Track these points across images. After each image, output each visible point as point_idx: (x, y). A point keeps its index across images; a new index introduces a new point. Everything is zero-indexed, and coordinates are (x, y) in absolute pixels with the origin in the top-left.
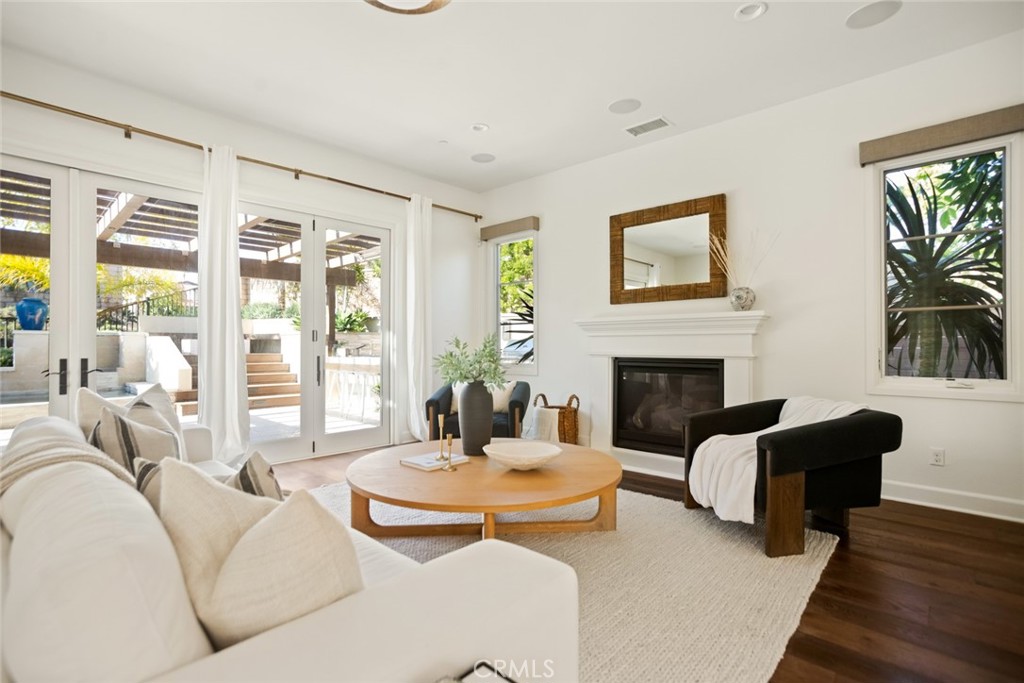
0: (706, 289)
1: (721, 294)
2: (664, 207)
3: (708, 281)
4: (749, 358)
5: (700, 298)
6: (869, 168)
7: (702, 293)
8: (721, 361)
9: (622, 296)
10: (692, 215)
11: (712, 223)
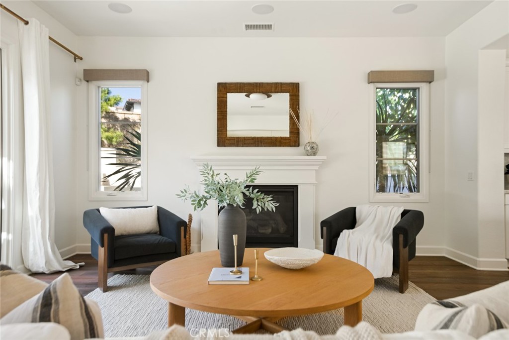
0: (287, 141)
1: (297, 144)
2: (260, 83)
3: (288, 136)
4: (314, 184)
5: (283, 146)
6: (372, 85)
7: (285, 143)
8: (296, 187)
9: (227, 141)
10: (278, 92)
11: (291, 100)
